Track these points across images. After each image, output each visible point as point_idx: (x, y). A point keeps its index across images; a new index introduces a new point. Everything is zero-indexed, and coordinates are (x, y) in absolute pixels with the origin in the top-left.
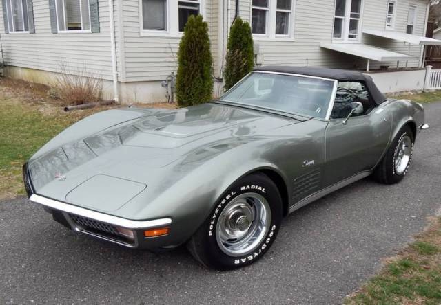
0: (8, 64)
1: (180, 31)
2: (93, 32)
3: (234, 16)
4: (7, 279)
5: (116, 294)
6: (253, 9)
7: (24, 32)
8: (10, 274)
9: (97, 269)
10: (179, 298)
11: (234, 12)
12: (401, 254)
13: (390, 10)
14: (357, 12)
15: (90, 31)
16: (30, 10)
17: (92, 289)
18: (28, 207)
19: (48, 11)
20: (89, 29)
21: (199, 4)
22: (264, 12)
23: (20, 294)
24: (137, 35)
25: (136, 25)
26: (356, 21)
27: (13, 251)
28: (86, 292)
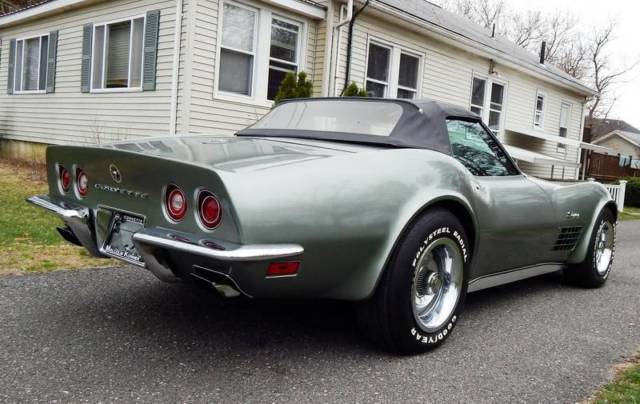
0: (5, 137)
1: (268, 98)
2: (144, 91)
3: (342, 87)
4: (17, 365)
5: (210, 389)
6: (368, 82)
7: (38, 91)
8: (22, 359)
9: (171, 359)
10: (316, 398)
11: (344, 82)
12: (633, 361)
13: (539, 105)
14: (498, 102)
15: (141, 89)
16: (53, 60)
17: (168, 382)
18: (46, 285)
19: (80, 62)
20: (139, 86)
21: (296, 67)
22: (383, 86)
23: (44, 382)
24: (209, 97)
25: (210, 83)
26: (498, 114)
27: (26, 332)
28: (157, 385)
